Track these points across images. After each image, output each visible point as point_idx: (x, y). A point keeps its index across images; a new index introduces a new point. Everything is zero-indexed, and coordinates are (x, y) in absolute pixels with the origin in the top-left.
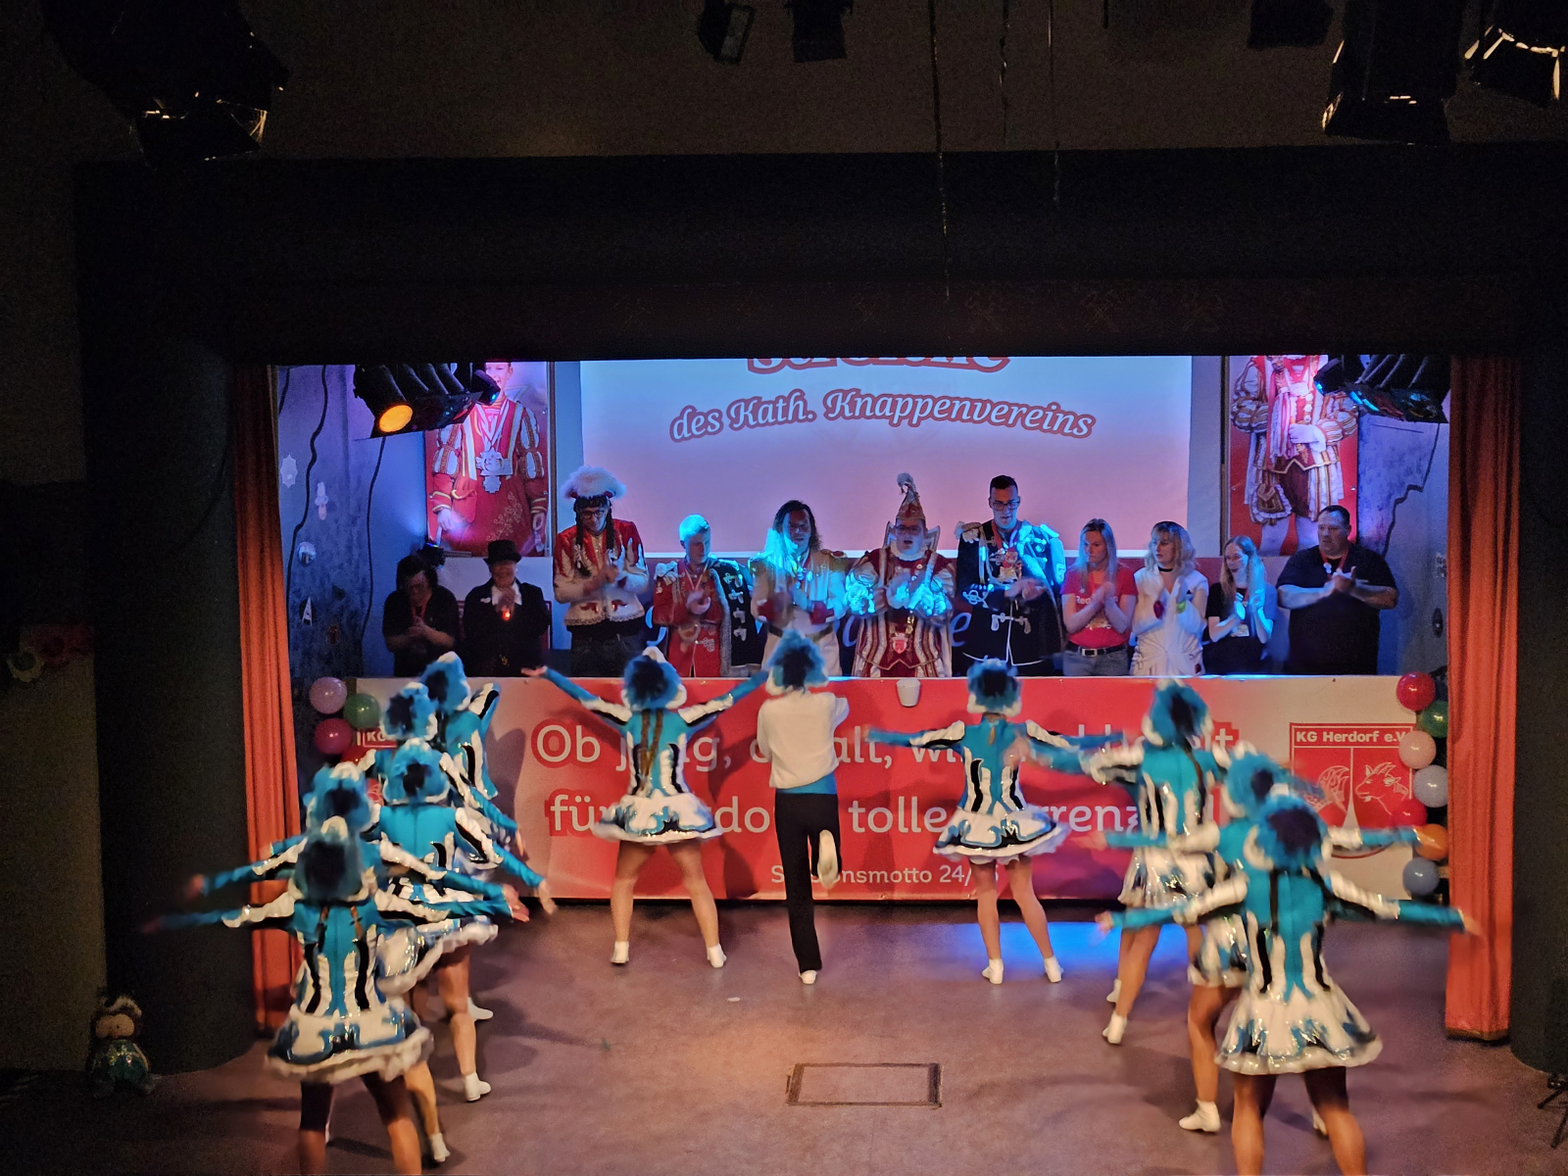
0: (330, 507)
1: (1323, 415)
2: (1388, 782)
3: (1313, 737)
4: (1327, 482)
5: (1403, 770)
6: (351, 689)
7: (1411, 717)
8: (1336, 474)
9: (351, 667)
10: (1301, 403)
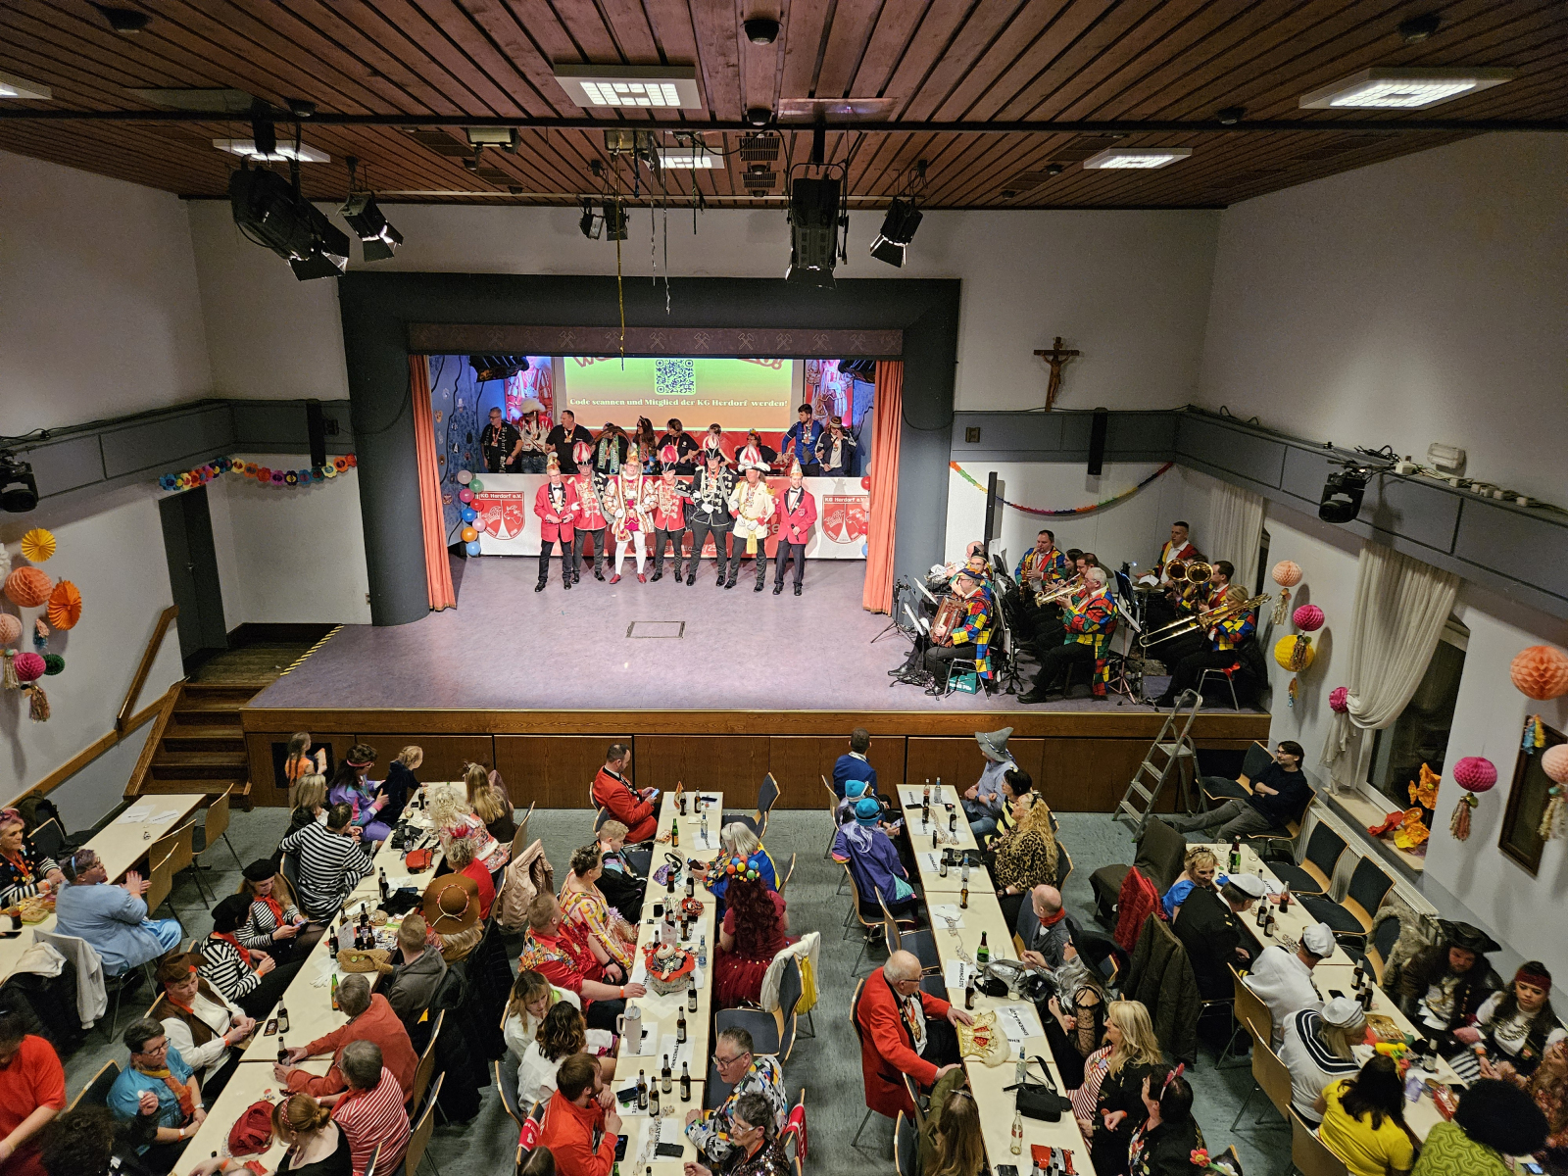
0: (465, 408)
1: (841, 379)
2: (858, 516)
3: (831, 499)
4: (841, 406)
5: (863, 511)
6: (474, 477)
7: (866, 492)
8: (845, 401)
9: (475, 469)
10: (832, 374)
